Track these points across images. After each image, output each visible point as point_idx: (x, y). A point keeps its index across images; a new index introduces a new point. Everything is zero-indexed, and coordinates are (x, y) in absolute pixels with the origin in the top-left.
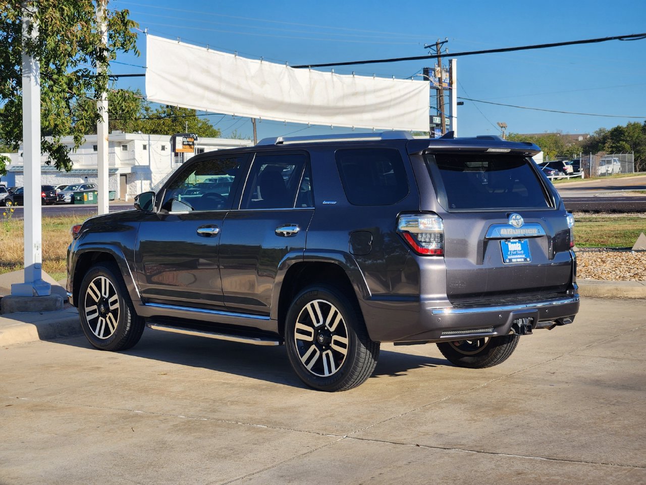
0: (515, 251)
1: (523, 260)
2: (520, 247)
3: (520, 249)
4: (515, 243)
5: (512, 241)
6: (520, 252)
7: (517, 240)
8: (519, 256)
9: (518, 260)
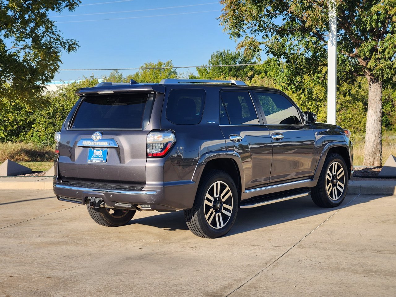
0: (97, 155)
1: (100, 161)
2: (102, 153)
3: (101, 154)
4: (99, 150)
5: (96, 149)
6: (100, 157)
7: (100, 149)
8: (99, 159)
9: (97, 161)
